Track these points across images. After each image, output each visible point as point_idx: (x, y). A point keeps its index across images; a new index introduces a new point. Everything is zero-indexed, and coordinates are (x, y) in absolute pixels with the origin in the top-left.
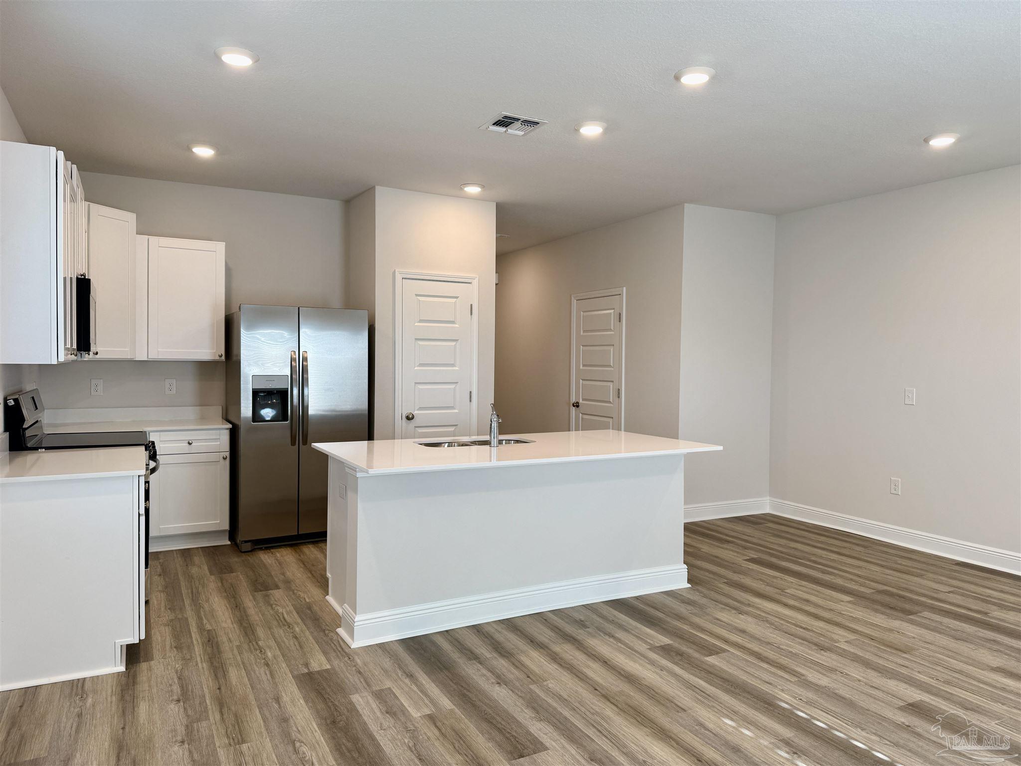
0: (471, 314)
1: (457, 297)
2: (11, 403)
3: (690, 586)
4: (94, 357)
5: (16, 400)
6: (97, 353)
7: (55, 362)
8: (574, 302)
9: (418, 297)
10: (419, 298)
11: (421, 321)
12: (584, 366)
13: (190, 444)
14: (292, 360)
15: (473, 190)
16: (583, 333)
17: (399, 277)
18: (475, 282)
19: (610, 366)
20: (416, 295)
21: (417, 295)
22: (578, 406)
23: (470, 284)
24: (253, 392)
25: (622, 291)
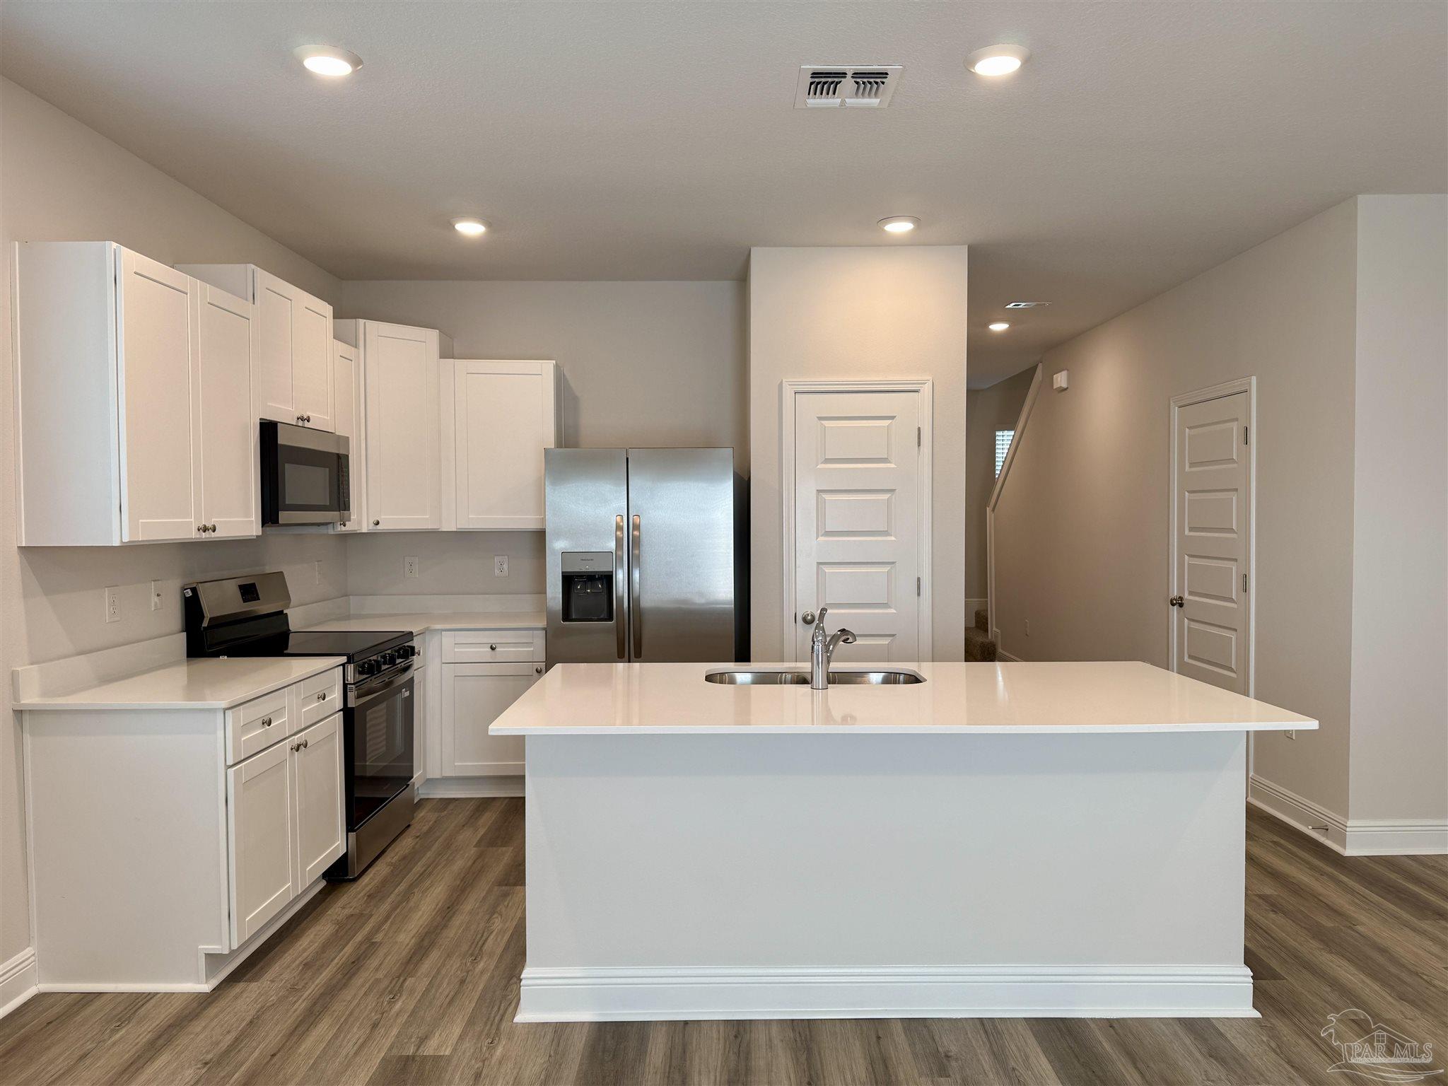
0: (919, 445)
1: (893, 418)
2: (189, 593)
3: (1257, 1014)
4: (375, 528)
5: (194, 590)
6: (378, 523)
7: (116, 543)
8: (1175, 411)
9: (823, 422)
10: (826, 423)
11: (827, 461)
12: (1191, 529)
13: (493, 649)
14: (619, 528)
15: (900, 228)
16: (1190, 467)
17: (788, 393)
18: (927, 389)
19: (1231, 530)
20: (818, 417)
21: (820, 418)
22: (1181, 605)
23: (916, 394)
24: (562, 576)
25: (1250, 384)
